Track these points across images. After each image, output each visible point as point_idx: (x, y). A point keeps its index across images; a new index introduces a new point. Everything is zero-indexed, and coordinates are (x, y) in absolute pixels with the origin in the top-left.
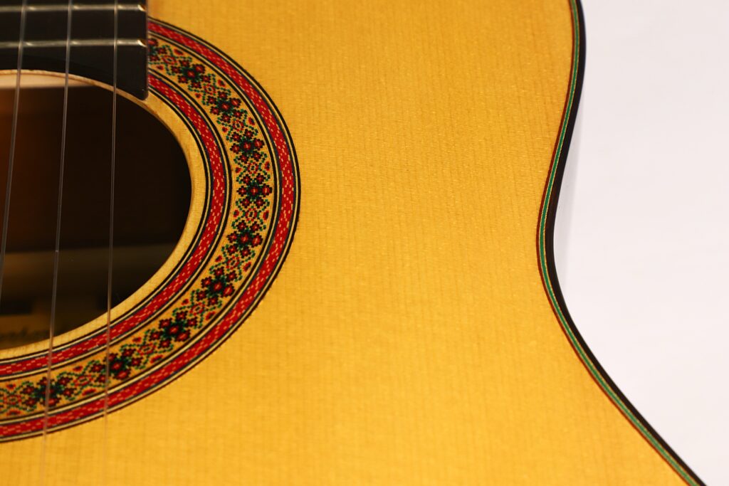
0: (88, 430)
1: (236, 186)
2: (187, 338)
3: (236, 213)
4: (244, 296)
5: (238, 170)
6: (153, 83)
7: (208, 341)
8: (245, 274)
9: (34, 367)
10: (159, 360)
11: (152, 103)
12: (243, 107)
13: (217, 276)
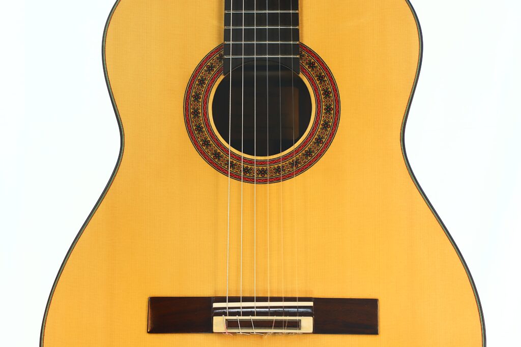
0: (288, 182)
1: (324, 107)
2: (312, 156)
3: (324, 117)
4: (326, 144)
5: (324, 102)
6: (301, 68)
7: (317, 158)
8: (326, 137)
9: (275, 163)
10: (305, 162)
11: (302, 76)
12: (326, 79)
13: (319, 137)
